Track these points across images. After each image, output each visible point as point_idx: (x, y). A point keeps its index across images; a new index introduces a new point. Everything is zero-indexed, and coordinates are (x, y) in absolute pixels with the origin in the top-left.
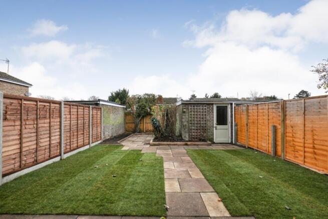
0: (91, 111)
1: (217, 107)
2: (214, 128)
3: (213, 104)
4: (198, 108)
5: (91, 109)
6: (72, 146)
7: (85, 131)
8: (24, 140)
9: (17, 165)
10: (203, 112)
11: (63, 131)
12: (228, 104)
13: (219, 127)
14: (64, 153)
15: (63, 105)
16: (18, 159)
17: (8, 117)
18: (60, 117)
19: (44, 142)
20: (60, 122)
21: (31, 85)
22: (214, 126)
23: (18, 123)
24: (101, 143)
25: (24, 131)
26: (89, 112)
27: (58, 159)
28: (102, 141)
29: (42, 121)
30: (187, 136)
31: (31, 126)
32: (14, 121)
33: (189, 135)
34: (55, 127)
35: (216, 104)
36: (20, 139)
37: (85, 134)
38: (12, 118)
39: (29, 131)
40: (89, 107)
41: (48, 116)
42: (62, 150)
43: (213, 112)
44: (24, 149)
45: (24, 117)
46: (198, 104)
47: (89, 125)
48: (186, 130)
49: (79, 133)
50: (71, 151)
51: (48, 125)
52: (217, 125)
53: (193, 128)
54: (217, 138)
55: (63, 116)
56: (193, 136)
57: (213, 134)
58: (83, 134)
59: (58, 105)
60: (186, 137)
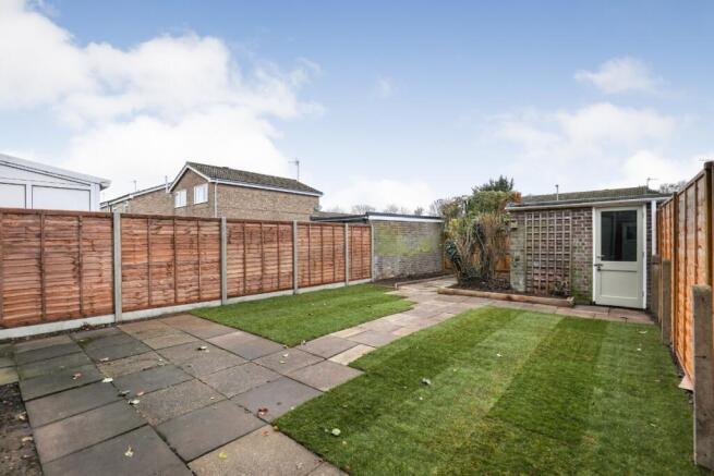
0: (347, 232)
1: (604, 215)
2: (594, 268)
3: (589, 208)
4: (548, 219)
5: (347, 227)
6: (312, 279)
7: (336, 261)
8: (248, 265)
9: (241, 289)
10: (560, 228)
11: (296, 259)
12: (640, 205)
13: (607, 265)
14: (299, 287)
15: (295, 226)
16: (242, 284)
17: (232, 241)
18: (293, 241)
19: (272, 269)
20: (293, 247)
21: (321, 193)
22: (594, 263)
23: (242, 247)
24: (371, 282)
25: (248, 256)
26: (344, 234)
27: (290, 292)
28: (373, 279)
29: (268, 246)
30: (521, 282)
31: (255, 251)
32: (238, 244)
33: (526, 280)
34: (286, 253)
35: (598, 207)
36: (244, 263)
37: (337, 265)
38: (236, 241)
39: (253, 255)
40: (344, 226)
41: (275, 239)
42: (296, 282)
43: (591, 229)
44: (248, 275)
45: (248, 240)
46: (549, 209)
47: (344, 253)
48: (520, 268)
49: (325, 263)
50: (310, 285)
51: (276, 250)
52: (603, 259)
53: (536, 264)
54: (601, 291)
55: (296, 240)
56: (535, 284)
57: (591, 282)
58: (333, 265)
59: (289, 227)
60: (518, 282)
